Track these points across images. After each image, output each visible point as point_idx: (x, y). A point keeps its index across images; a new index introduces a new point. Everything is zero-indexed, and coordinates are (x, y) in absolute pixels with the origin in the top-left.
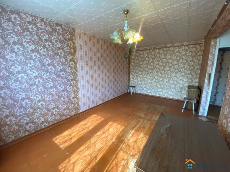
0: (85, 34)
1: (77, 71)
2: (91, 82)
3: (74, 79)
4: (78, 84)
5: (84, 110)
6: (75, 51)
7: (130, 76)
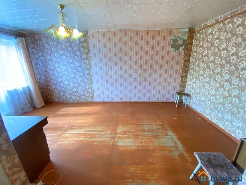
0: (98, 32)
1: (91, 67)
2: (106, 77)
3: (89, 74)
4: (92, 78)
5: (98, 101)
6: (89, 51)
7: (188, 76)
